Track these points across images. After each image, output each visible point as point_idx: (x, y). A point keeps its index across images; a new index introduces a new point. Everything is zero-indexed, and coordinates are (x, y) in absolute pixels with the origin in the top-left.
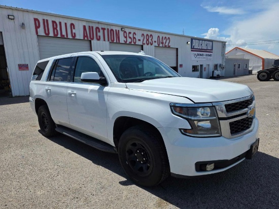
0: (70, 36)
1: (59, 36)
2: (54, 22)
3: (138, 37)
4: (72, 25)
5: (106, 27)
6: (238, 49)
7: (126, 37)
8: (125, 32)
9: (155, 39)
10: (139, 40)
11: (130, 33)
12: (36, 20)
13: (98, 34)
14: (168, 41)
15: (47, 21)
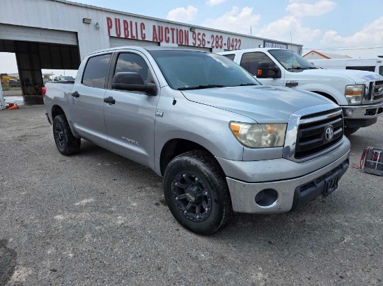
0: (140, 38)
1: (130, 37)
2: (125, 22)
3: (208, 38)
4: (142, 24)
5: (175, 27)
6: (314, 53)
7: (195, 39)
8: (194, 33)
9: (225, 41)
10: (209, 42)
11: (199, 34)
12: (109, 19)
13: (168, 35)
14: (238, 44)
15: (119, 20)
